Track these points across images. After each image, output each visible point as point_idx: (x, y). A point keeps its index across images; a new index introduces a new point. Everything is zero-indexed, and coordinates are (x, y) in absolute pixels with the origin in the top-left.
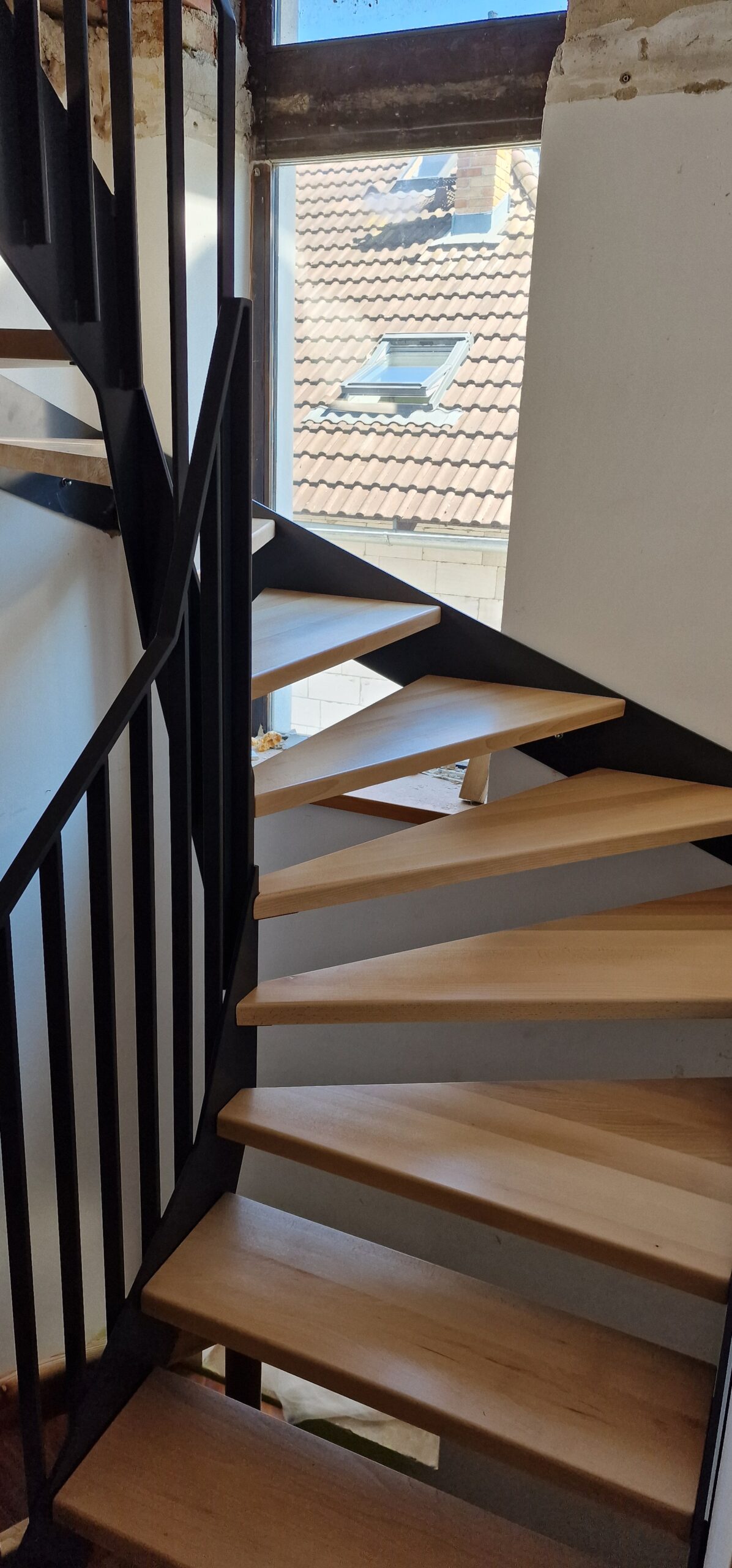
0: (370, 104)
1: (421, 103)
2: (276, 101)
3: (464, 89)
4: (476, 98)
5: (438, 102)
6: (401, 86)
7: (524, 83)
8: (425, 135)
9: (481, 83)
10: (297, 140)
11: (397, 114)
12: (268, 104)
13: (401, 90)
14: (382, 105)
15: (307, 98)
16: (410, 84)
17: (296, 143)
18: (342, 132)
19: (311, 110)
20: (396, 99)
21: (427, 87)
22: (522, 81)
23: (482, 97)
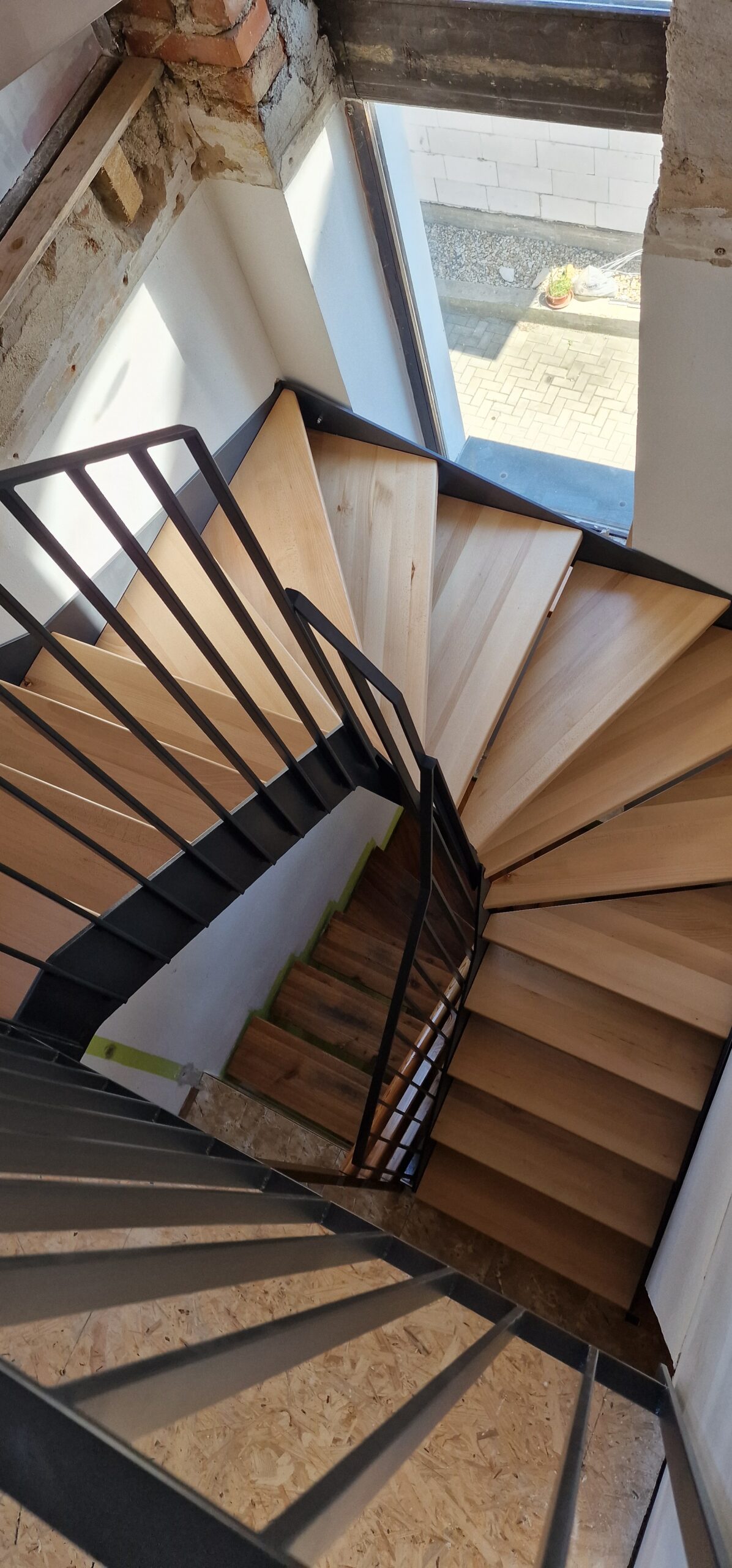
0: (461, 68)
1: (518, 78)
2: (356, 47)
3: (564, 73)
4: (578, 85)
5: (536, 81)
6: (492, 58)
7: (629, 80)
8: (526, 107)
9: (581, 71)
10: (388, 87)
11: (493, 83)
12: (346, 49)
13: (494, 62)
14: (474, 72)
15: (390, 51)
16: (504, 58)
17: (386, 89)
18: (434, 88)
19: (397, 62)
20: (489, 69)
21: (522, 64)
22: (626, 78)
23: (584, 84)
